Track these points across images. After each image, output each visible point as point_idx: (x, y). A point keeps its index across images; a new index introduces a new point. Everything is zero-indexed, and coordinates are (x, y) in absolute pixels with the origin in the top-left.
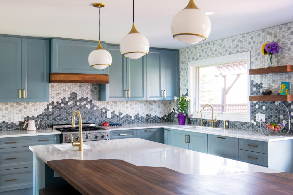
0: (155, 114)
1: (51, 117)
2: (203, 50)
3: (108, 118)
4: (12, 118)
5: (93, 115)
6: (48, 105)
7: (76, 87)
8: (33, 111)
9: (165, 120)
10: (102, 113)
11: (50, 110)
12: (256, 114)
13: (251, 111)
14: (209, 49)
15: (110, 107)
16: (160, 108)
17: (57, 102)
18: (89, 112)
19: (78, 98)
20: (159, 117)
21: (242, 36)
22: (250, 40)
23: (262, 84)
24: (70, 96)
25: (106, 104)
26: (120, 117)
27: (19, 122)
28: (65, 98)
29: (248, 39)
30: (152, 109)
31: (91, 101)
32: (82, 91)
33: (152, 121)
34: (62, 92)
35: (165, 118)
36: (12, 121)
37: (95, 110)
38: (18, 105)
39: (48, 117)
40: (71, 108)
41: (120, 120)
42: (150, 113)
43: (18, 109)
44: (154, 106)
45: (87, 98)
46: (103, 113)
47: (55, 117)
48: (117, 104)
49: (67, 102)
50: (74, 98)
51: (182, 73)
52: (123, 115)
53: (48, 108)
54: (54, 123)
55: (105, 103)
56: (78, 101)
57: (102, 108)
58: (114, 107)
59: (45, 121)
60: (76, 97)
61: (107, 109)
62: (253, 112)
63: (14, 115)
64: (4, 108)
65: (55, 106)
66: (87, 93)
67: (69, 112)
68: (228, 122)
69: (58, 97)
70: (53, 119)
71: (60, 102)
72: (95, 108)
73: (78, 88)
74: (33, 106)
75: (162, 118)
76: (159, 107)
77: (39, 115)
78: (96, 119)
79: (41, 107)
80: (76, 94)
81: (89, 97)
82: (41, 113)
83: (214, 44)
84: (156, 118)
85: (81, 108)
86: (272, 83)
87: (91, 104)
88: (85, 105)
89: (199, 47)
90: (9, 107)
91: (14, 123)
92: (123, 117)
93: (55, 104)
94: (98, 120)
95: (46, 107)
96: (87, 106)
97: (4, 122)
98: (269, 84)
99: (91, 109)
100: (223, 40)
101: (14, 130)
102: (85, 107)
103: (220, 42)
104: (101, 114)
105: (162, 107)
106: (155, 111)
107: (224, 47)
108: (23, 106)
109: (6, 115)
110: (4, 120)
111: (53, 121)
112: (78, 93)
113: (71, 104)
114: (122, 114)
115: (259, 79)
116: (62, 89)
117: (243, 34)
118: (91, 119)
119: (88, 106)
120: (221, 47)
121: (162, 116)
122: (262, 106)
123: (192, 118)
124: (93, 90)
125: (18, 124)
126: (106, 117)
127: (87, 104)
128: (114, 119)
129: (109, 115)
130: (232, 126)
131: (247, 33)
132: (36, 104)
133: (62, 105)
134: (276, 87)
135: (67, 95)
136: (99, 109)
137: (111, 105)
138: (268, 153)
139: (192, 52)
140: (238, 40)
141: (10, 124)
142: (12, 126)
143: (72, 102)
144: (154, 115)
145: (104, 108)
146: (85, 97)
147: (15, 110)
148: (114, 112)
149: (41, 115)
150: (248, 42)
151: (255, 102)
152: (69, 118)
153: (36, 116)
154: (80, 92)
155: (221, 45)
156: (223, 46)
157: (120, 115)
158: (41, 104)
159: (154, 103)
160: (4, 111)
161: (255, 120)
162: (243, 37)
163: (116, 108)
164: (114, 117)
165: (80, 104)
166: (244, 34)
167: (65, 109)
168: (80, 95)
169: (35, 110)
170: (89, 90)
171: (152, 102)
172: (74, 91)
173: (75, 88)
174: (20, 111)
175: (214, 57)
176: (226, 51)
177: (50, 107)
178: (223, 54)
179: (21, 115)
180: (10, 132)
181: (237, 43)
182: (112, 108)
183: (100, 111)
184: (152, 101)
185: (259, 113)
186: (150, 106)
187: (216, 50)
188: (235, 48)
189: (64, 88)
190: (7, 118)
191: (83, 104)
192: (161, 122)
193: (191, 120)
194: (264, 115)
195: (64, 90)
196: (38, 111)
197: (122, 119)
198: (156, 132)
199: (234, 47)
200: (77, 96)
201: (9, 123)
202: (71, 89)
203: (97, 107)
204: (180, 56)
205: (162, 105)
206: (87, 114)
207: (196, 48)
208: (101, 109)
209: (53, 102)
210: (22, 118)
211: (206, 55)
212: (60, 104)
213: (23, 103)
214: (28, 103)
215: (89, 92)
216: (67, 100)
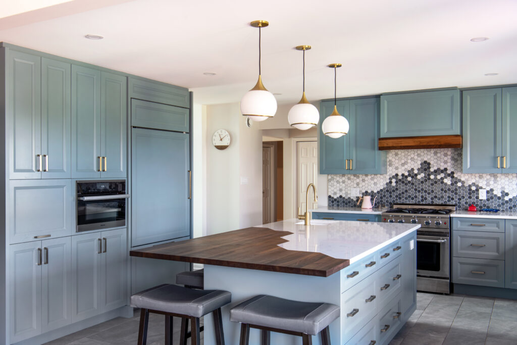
1: (394, 194)
3: (481, 200)
4: (349, 192)
5: (456, 194)
6: (390, 179)
7: (429, 153)
8: (373, 185)
10: (471, 192)
11: (394, 184)
15: (485, 183)
17: (403, 175)
18: (449, 190)
19: (432, 170)
24: (420, 166)
25: (477, 179)
26: (503, 200)
27: (357, 197)
28: (413, 169)
31: (453, 173)
32: (439, 159)
34: (409, 161)
36: (349, 196)
37: (459, 187)
38: (355, 178)
39: (390, 193)
40: (422, 182)
41: (503, 204)
43: (355, 182)
45: (446, 169)
46: (473, 192)
47: (400, 194)
48: (498, 179)
49: (416, 175)
50: (425, 170)
52: (510, 197)
53: (391, 182)
54: (398, 201)
55: (475, 177)
56: (432, 173)
57: (471, 184)
58: (492, 182)
59: (387, 198)
60: (429, 168)
61: (480, 185)
63: (352, 189)
64: (341, 180)
65: (400, 180)
66: (446, 162)
67: (419, 187)
69: (403, 168)
70: (397, 196)
71: (406, 174)
72: (459, 184)
73: (432, 155)
74: (372, 179)
77: (379, 190)
78: (460, 199)
79: (382, 180)
80: (429, 164)
81: (448, 168)
82: (382, 188)
85: (436, 182)
87: (453, 177)
88: (443, 179)
90: (346, 180)
91: (352, 198)
92: (510, 200)
93: (400, 177)
94: (463, 202)
95: (388, 181)
96: (445, 181)
97: (341, 197)
99: (452, 184)
101: (352, 206)
102: (442, 182)
104: (470, 194)
108: (361, 179)
109: (343, 189)
110: (341, 194)
111: (396, 199)
112: (432, 163)
113: (422, 178)
114: (507, 194)
116: (409, 158)
118: (453, 199)
119: (448, 181)
124: (456, 157)
125: (355, 200)
126: (477, 198)
127: (445, 177)
128: (492, 202)
129: (483, 195)
132: (375, 176)
133: (409, 179)
135: (416, 165)
136: (466, 185)
137: (487, 179)
141: (347, 200)
142: (349, 202)
143: (423, 175)
145: (474, 184)
146: (442, 168)
147: (352, 183)
148: (492, 190)
149: (381, 190)
152: (419, 195)
153: (375, 191)
154: (435, 161)
157: (503, 196)
158: (382, 176)
160: (341, 184)
163: (496, 185)
164: (492, 198)
165: (436, 178)
167: (413, 184)
168: (435, 165)
169: (375, 184)
170: (449, 157)
172: (425, 159)
173: (428, 155)
174: (358, 184)
177: (394, 181)
179: (358, 190)
180: (348, 208)
182: (488, 184)
183: (468, 188)
189: (412, 156)
190: (344, 192)
191: (439, 177)
195: (412, 159)
196: (378, 186)
197: (507, 202)
200: (431, 166)
201: (346, 198)
202: (422, 158)
203: (463, 182)
206: (445, 192)
208: (470, 186)
209: (397, 175)
210: (360, 193)
212: (406, 177)
213: (360, 176)
214: (366, 175)
215: (449, 161)
216: (416, 172)
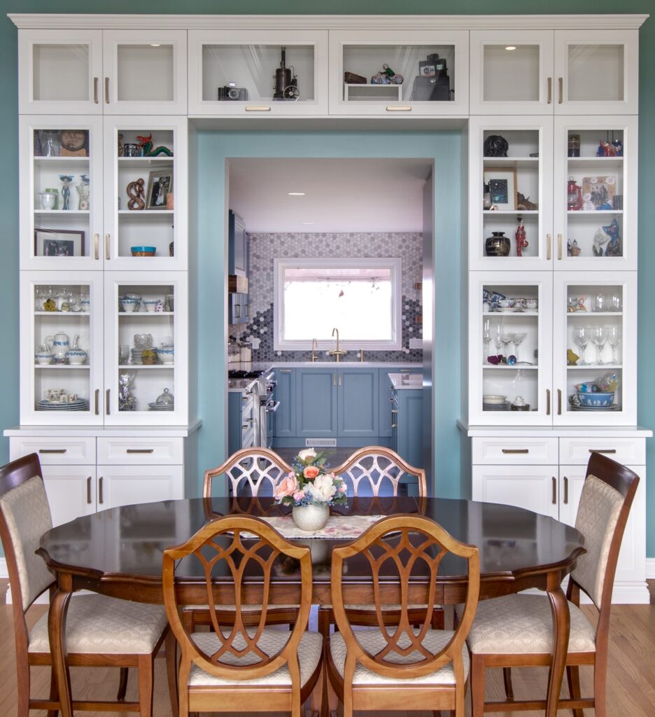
2: (310, 243)
12: (410, 339)
13: (402, 335)
14: (324, 243)
21: (387, 234)
22: (401, 243)
29: (397, 241)
62: (406, 337)
68: (363, 352)
83: (334, 238)
89: (300, 237)
107: (355, 245)
115: (415, 295)
117: (389, 233)
120: (348, 244)
122: (418, 329)
123: (282, 351)
131: (396, 233)
139: (283, 243)
140: (380, 239)
150: (397, 245)
151: (408, 324)
155: (348, 241)
156: (352, 243)
161: (407, 347)
175: (333, 257)
176: (359, 251)
178: (352, 255)
181: (380, 243)
185: (415, 338)
187: (338, 247)
188: (375, 249)
193: (279, 354)
199: (373, 247)
207: (292, 237)
211: (317, 252)
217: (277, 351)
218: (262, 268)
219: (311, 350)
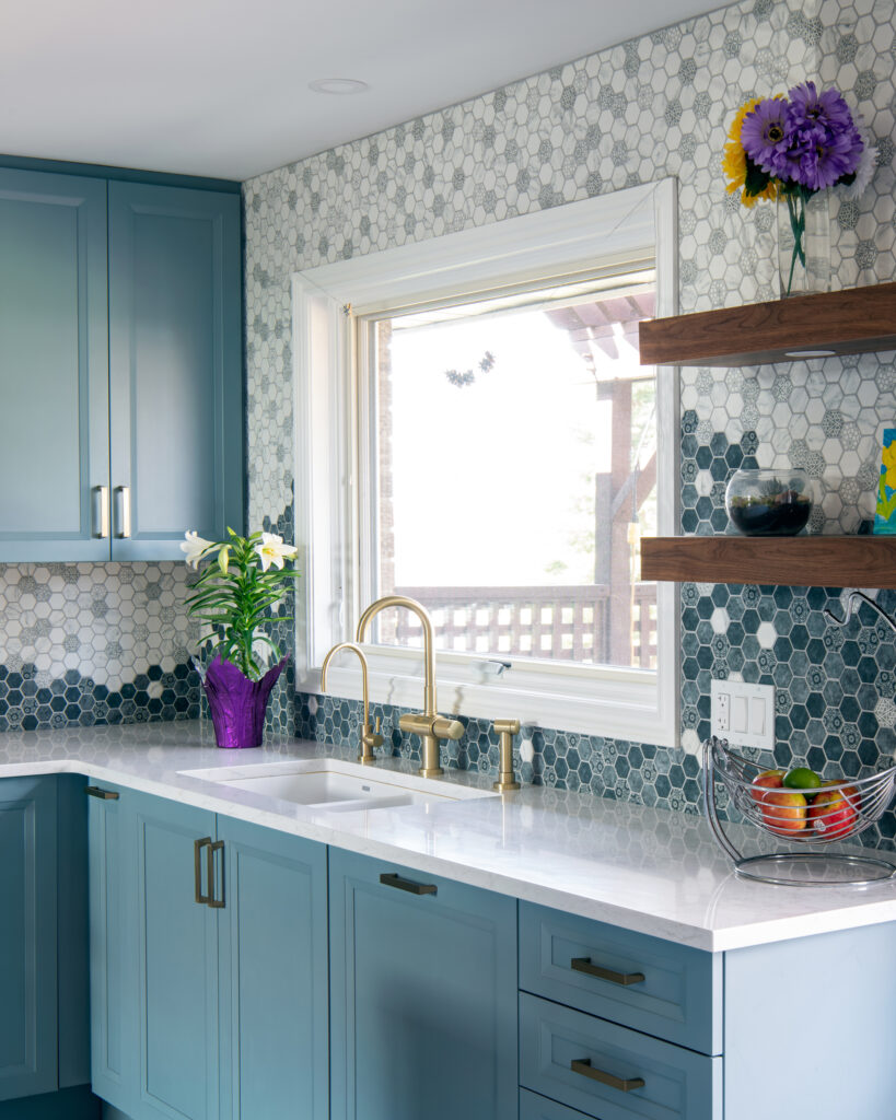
0: (72, 662)
2: (382, 181)
9: (155, 704)
12: (715, 684)
13: (679, 655)
14: (419, 170)
16: (111, 618)
20: (98, 681)
21: (621, 55)
22: (676, 83)
23: (751, 438)
29: (658, 83)
30: (43, 628)
33: (45, 713)
35: (155, 690)
42: (27, 654)
44: (57, 601)
51: (260, 362)
62: (696, 665)
68: (536, 734)
75: (127, 690)
76: (100, 609)
83: (447, 131)
84: (73, 693)
86: (818, 432)
89: (356, 159)
98: (800, 445)
100: (501, 96)
103: (484, 110)
105: (127, 609)
106: (71, 644)
107: (512, 152)
115: (736, 403)
117: (630, 44)
120: (490, 153)
121: (130, 679)
122: (752, 623)
123: (319, 698)
130: (561, 771)
131: (657, 35)
134: (851, 467)
138: (716, 1049)
139: (316, 199)
140: (596, 89)
144: (59, 672)
150: (659, 107)
151: (706, 589)
155: (489, 137)
156: (500, 144)
159: (57, 584)
161: (704, 732)
162: (631, 67)
166: (637, 39)
171: (42, 576)
175: (447, 231)
176: (523, 179)
178: (501, 208)
181: (594, 114)
184: (38, 565)
185: (736, 677)
186: (28, 600)
187: (459, 178)
188: (579, 156)
192: (115, 719)
193: (313, 707)
194: (768, 691)
198: (20, 806)
199: (570, 146)
204: (250, 232)
205: (127, 591)
207: (338, 165)
211: (401, 220)
217: (306, 696)
218: (272, 327)
219: (359, 697)
